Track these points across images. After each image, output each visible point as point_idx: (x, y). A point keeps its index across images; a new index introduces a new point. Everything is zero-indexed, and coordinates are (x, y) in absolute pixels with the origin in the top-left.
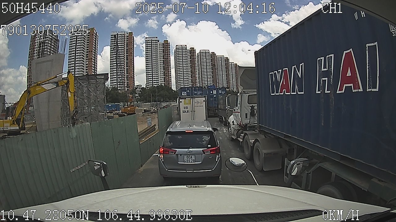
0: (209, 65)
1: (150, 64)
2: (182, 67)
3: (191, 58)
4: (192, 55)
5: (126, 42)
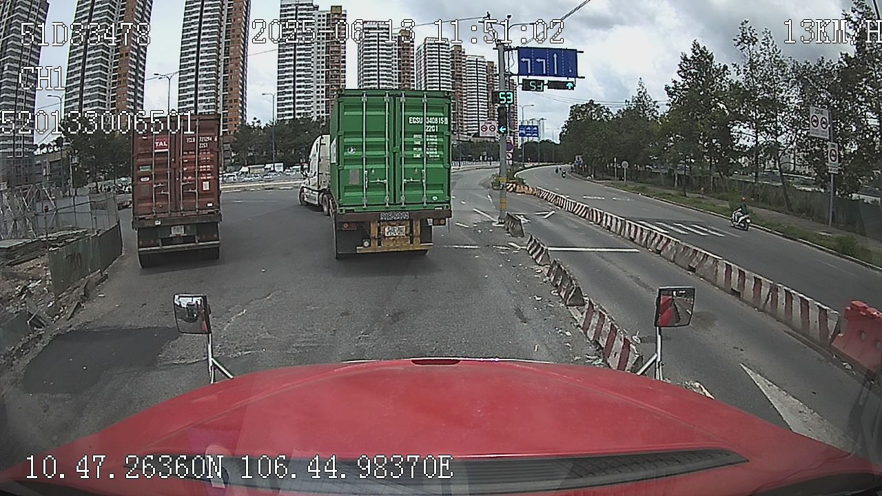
0: (448, 77)
1: (290, 66)
2: (376, 77)
3: (402, 55)
4: (403, 49)
5: (226, 7)
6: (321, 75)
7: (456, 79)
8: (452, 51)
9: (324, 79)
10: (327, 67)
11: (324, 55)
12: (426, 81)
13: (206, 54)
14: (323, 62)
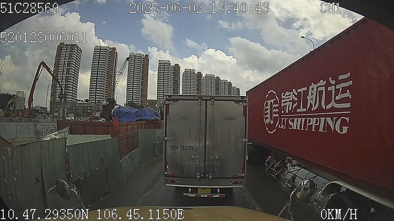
2: (189, 90)
3: (198, 81)
4: (199, 79)
5: (142, 63)
6: (171, 88)
7: (217, 90)
8: (216, 79)
9: (172, 90)
10: (174, 86)
11: (173, 82)
12: (206, 91)
13: (136, 79)
14: (172, 84)
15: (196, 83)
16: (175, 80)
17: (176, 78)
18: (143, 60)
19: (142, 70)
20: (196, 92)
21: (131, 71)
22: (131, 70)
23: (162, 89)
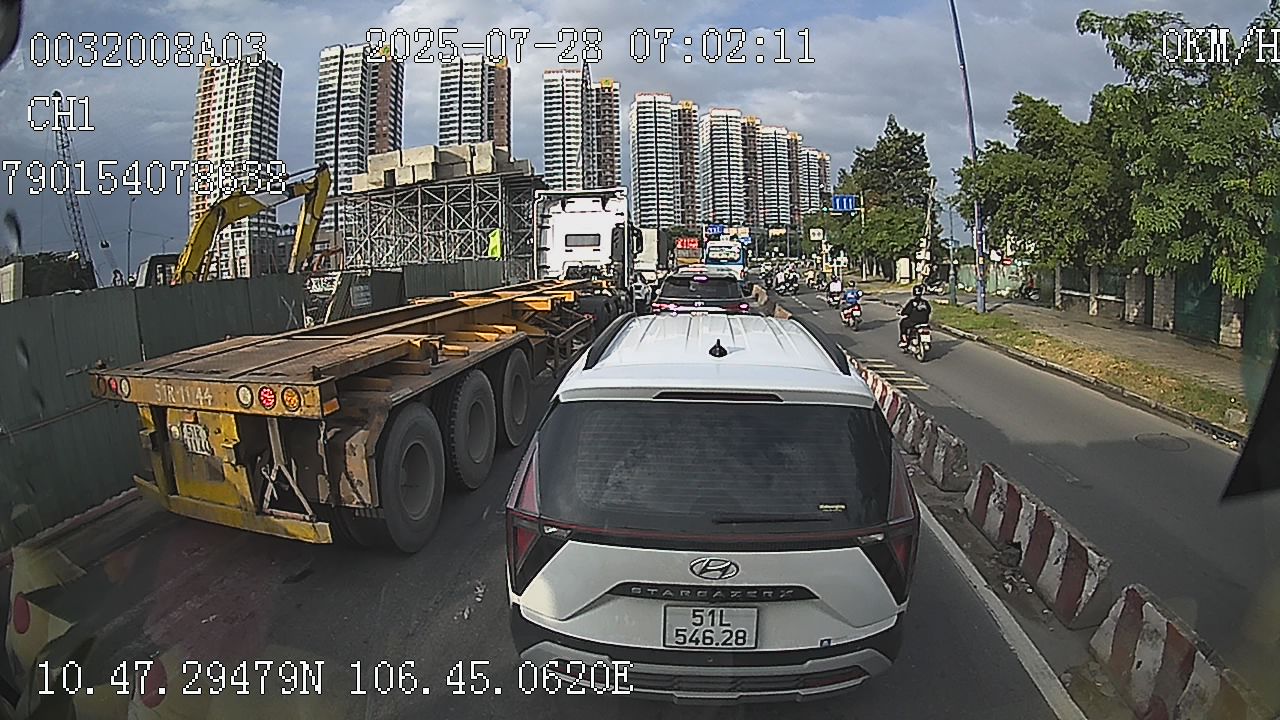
3: (683, 132)
4: (685, 125)
5: (486, 84)
7: (749, 158)
8: (743, 124)
10: (599, 150)
12: (713, 166)
13: (469, 138)
15: (678, 137)
16: (603, 129)
17: (607, 123)
18: (490, 75)
19: (489, 106)
20: (679, 166)
21: (451, 112)
22: (452, 109)
23: (559, 162)
